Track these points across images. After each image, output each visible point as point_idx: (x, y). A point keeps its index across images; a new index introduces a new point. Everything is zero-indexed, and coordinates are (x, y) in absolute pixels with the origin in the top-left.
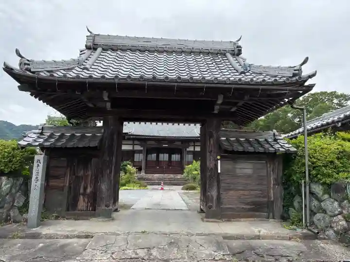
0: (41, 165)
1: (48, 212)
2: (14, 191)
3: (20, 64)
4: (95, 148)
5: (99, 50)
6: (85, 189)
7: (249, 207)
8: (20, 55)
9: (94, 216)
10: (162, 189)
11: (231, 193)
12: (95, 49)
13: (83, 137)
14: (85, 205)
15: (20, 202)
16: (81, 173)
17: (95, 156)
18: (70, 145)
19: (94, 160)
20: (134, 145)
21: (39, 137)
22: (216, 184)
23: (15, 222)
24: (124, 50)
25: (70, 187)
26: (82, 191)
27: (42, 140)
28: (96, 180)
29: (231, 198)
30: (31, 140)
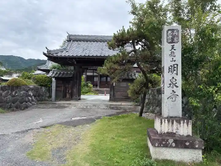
0: (55, 83)
1: (57, 98)
2: (46, 91)
3: (47, 52)
4: (71, 77)
5: (72, 41)
6: (69, 91)
7: (124, 98)
8: (47, 49)
9: (72, 100)
10: (105, 95)
11: (118, 93)
12: (70, 41)
13: (67, 73)
14: (69, 96)
15: (48, 95)
16: (67, 86)
17: (71, 80)
18: (63, 76)
19: (71, 82)
20: (93, 72)
21: (53, 74)
22: (113, 90)
23: (47, 101)
24: (80, 40)
25: (63, 91)
26: (67, 92)
27: (54, 75)
28: (72, 88)
29: (118, 94)
30: (50, 75)
